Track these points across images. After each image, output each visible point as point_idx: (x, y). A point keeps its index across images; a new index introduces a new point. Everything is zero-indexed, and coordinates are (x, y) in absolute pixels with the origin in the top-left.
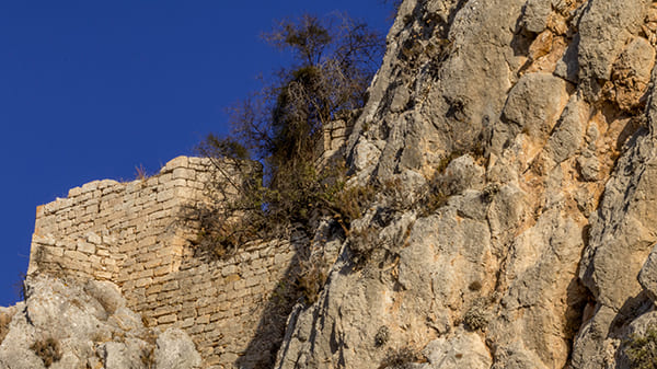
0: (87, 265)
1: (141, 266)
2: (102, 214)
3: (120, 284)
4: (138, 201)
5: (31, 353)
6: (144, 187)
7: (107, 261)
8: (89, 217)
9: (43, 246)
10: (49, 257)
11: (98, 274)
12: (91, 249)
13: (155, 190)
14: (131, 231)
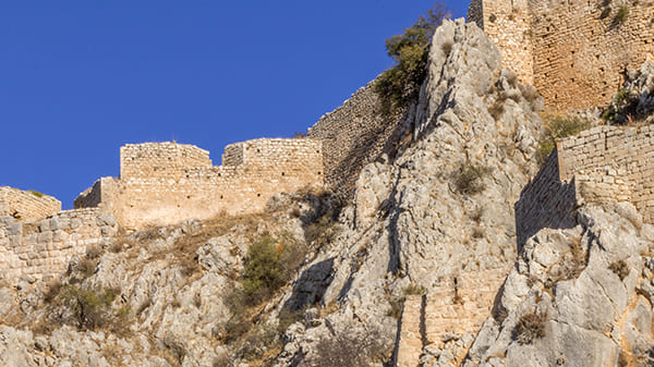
0: (611, 192)
1: (648, 191)
2: (610, 151)
3: (635, 203)
4: (636, 143)
5: (610, 271)
6: (638, 133)
7: (623, 187)
8: (599, 153)
9: (582, 183)
10: (587, 190)
11: (620, 198)
12: (612, 180)
13: (648, 136)
14: (634, 164)
